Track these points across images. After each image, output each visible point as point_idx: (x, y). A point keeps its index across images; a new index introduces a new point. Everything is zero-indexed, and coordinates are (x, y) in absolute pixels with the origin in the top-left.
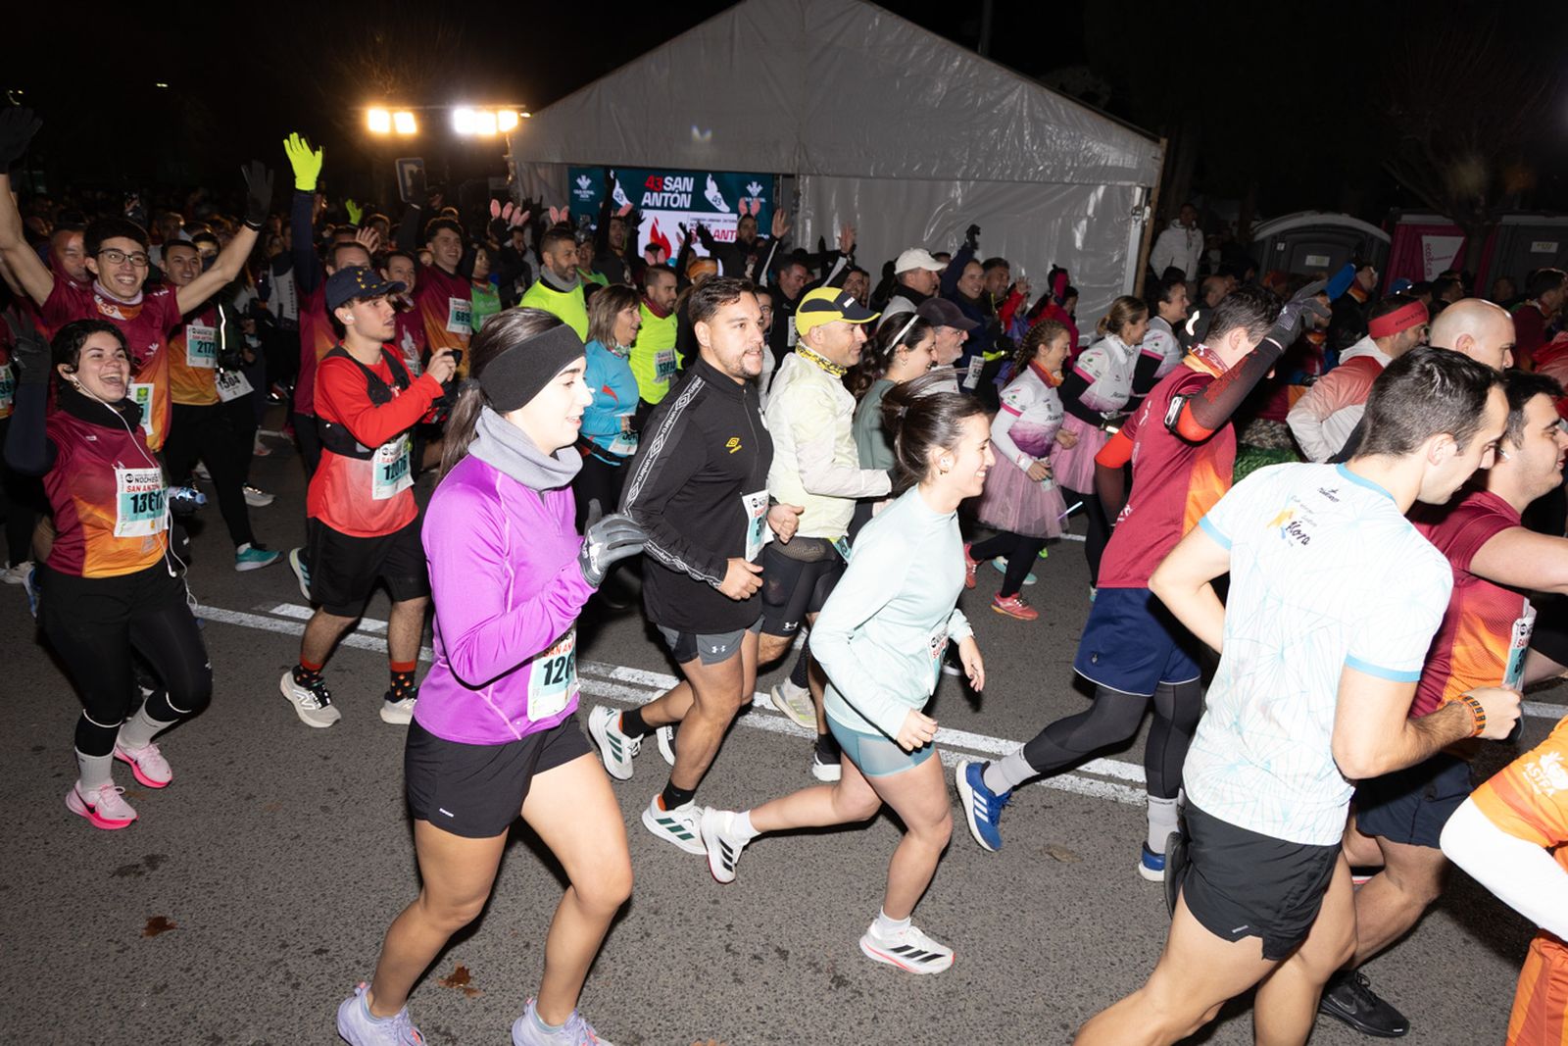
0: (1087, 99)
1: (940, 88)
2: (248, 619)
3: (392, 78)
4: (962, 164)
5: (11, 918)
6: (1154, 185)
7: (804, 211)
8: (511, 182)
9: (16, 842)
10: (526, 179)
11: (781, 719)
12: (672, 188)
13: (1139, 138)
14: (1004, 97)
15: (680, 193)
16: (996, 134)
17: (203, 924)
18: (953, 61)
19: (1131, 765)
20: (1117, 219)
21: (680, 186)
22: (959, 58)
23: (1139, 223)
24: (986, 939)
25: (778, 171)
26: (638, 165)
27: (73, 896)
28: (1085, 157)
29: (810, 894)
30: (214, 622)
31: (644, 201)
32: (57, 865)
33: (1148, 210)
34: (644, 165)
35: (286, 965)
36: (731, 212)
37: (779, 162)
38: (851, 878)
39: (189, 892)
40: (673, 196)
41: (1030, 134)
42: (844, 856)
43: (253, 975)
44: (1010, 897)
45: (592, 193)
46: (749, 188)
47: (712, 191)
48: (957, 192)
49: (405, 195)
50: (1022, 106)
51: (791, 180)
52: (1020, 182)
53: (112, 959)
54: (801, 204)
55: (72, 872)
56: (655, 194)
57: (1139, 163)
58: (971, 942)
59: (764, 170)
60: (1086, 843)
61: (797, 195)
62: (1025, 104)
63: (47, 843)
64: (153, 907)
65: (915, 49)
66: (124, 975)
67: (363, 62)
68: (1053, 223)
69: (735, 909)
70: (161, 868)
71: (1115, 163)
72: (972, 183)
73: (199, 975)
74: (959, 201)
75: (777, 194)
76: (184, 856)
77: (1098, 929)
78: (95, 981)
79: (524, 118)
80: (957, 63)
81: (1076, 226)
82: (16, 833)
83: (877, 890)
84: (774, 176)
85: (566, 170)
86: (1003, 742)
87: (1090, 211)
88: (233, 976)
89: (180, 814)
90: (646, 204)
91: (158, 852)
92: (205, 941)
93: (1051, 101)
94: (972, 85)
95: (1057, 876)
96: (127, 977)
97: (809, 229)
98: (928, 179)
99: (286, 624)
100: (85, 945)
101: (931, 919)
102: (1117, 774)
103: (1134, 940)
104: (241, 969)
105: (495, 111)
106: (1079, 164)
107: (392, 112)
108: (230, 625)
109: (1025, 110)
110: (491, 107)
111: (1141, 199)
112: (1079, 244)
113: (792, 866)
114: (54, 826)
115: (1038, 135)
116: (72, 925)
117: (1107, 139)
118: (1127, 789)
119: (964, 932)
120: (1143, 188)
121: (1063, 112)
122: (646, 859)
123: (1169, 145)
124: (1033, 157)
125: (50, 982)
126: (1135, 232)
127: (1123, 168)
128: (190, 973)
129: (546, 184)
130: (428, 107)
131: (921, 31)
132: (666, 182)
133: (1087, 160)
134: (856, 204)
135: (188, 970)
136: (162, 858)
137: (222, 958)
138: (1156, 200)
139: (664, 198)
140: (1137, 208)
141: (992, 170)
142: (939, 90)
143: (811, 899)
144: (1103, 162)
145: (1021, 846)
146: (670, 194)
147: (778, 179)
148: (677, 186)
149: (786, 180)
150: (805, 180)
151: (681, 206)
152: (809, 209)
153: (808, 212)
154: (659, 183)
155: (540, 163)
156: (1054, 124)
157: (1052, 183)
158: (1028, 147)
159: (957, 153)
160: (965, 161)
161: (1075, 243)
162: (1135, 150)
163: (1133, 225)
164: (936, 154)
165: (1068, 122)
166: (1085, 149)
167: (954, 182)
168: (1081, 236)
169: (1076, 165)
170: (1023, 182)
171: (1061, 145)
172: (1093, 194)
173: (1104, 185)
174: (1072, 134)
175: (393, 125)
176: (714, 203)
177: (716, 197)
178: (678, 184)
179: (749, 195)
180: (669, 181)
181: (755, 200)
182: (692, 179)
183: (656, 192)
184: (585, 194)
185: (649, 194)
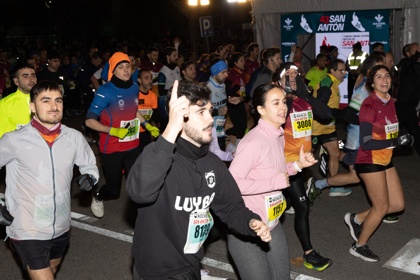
2: (121, 236)
7: (407, 28)
8: (253, 24)
10: (260, 23)
12: (334, 21)
15: (338, 23)
21: (338, 20)
25: (392, 8)
26: (316, 10)
30: (108, 237)
31: (319, 29)
34: (320, 10)
36: (366, 31)
37: (394, 3)
40: (334, 25)
45: (292, 26)
46: (376, 18)
47: (355, 21)
49: (203, 34)
51: (400, 12)
54: (406, 24)
56: (325, 25)
59: (384, 7)
61: (403, 19)
75: (392, 20)
84: (390, 11)
85: (280, 16)
90: (320, 30)
97: (410, 37)
108: (114, 239)
129: (270, 24)
139: (329, 26)
146: (332, 24)
147: (393, 12)
148: (337, 20)
149: (397, 12)
150: (408, 11)
151: (339, 30)
152: (410, 26)
153: (409, 28)
154: (327, 19)
155: (267, 14)
175: (199, 2)
176: (356, 27)
177: (358, 24)
178: (337, 18)
179: (376, 21)
180: (332, 18)
181: (379, 24)
182: (345, 16)
183: (325, 23)
184: (289, 28)
185: (322, 25)
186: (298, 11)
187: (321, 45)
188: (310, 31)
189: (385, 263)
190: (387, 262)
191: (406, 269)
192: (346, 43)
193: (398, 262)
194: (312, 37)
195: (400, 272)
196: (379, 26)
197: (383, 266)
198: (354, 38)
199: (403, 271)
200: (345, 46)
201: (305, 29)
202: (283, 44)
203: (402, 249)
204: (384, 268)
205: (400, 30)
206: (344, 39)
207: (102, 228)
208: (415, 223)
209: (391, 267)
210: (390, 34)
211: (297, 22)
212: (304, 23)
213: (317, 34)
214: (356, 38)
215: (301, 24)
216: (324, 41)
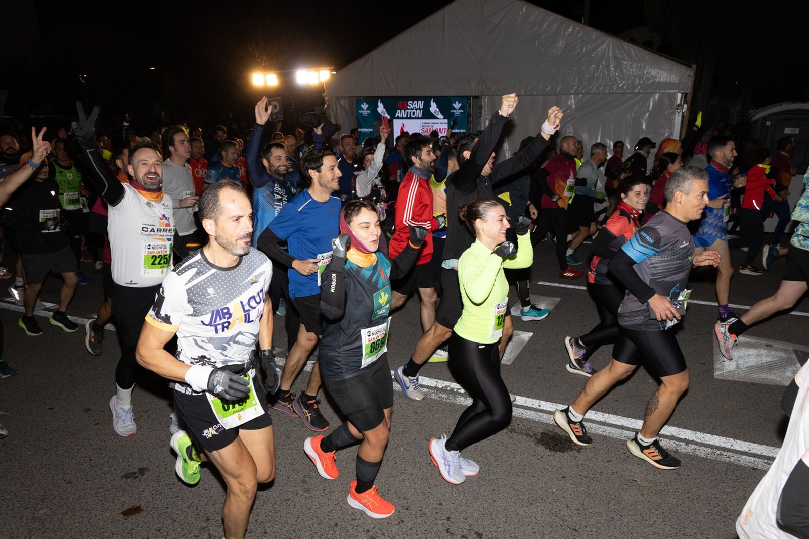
0: (647, 45)
1: (561, 44)
3: (265, 57)
4: (574, 86)
5: (73, 499)
6: (689, 92)
7: (484, 116)
8: (326, 108)
9: (76, 459)
10: (334, 106)
12: (412, 107)
13: (679, 65)
14: (598, 47)
15: (416, 109)
16: (594, 68)
17: (167, 506)
18: (568, 29)
19: (686, 430)
20: (667, 112)
21: (416, 106)
22: (572, 27)
23: (681, 114)
24: (599, 532)
25: (470, 95)
26: (394, 95)
27: (103, 488)
28: (647, 78)
29: (494, 501)
31: (397, 115)
32: (95, 472)
33: (685, 106)
34: (397, 95)
35: (209, 530)
36: (444, 118)
37: (472, 90)
38: (518, 492)
39: (160, 488)
41: (614, 67)
42: (514, 480)
43: (192, 535)
44: (614, 507)
45: (369, 112)
46: (454, 105)
47: (434, 107)
48: (572, 101)
50: (609, 50)
51: (477, 99)
52: (609, 94)
53: (121, 523)
54: (483, 112)
55: (102, 475)
56: (403, 111)
57: (679, 80)
58: (590, 533)
59: (462, 95)
60: (659, 476)
61: (481, 107)
62: (611, 50)
63: (91, 460)
64: (142, 496)
65: (546, 23)
66: (127, 532)
67: (250, 49)
68: (629, 115)
69: (451, 508)
70: (146, 475)
71: (665, 80)
72: (581, 96)
73: (165, 534)
74: (573, 106)
75: (470, 107)
76: (158, 469)
77: (668, 528)
78: (113, 534)
79: (333, 74)
80: (571, 30)
81: (642, 117)
82: (76, 454)
83: (534, 500)
84: (468, 98)
85: (355, 100)
86: (606, 415)
87: (650, 109)
88: (182, 535)
89: (156, 446)
90: (398, 116)
91: (145, 466)
92: (167, 515)
93: (626, 47)
94: (579, 41)
95: (642, 495)
96: (129, 533)
98: (555, 95)
100: (108, 515)
101: (566, 518)
102: (677, 435)
103: (691, 536)
104: (185, 531)
105: (318, 71)
106: (642, 81)
107: (265, 75)
109: (611, 53)
110: (315, 69)
111: (681, 100)
112: (644, 127)
113: (483, 485)
114: (94, 451)
115: (619, 67)
116: (102, 504)
117: (659, 67)
118: (683, 444)
119: (586, 527)
120: (682, 93)
121: (633, 53)
122: (401, 478)
123: (697, 68)
124: (615, 78)
125: (91, 534)
126: (678, 119)
127: (670, 82)
128: (161, 532)
129: (344, 107)
130: (284, 71)
131: (550, 13)
132: (409, 104)
135: (159, 530)
136: (147, 469)
137: (176, 524)
138: (690, 100)
139: (407, 112)
140: (679, 105)
141: (592, 88)
142: (560, 45)
143: (495, 504)
144: (658, 80)
145: (619, 477)
147: (470, 99)
149: (474, 99)
150: (485, 99)
152: (488, 115)
153: (487, 116)
155: (341, 97)
156: (629, 60)
157: (627, 93)
158: (612, 74)
159: (572, 80)
160: (576, 84)
161: (642, 127)
162: (677, 72)
163: (677, 116)
164: (559, 80)
165: (636, 59)
166: (646, 74)
167: (570, 96)
168: (645, 122)
169: (641, 82)
170: (611, 94)
171: (632, 72)
172: (652, 99)
173: (658, 93)
174: (639, 65)
175: (266, 81)
176: (435, 114)
177: (436, 110)
178: (415, 104)
179: (454, 109)
180: (410, 103)
181: (457, 111)
182: (423, 102)
183: (403, 109)
184: (365, 113)
185: (399, 111)
186: (374, 95)
187: (399, 131)
188: (387, 116)
192: (425, 131)
194: (390, 123)
196: (457, 114)
198: (432, 125)
201: (382, 114)
202: (359, 130)
205: (478, 118)
206: (423, 126)
210: (469, 123)
211: (373, 107)
212: (381, 108)
213: (395, 121)
214: (434, 125)
215: (378, 109)
216: (402, 127)
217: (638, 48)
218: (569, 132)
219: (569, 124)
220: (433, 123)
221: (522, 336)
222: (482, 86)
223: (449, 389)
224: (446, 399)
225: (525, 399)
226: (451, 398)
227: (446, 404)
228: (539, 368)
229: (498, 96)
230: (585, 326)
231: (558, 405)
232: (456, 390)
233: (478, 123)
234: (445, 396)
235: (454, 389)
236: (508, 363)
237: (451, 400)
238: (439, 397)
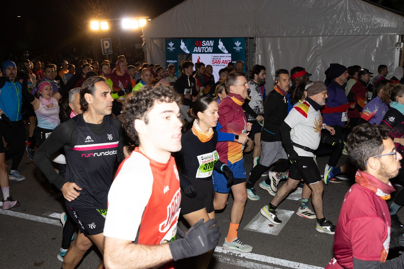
2: (40, 219)
3: (100, 10)
4: (322, 30)
8: (143, 46)
10: (149, 44)
11: (252, 263)
12: (205, 45)
13: (397, 15)
14: (339, 2)
15: (208, 47)
16: (336, 17)
20: (389, 48)
23: (399, 49)
25: (247, 36)
26: (192, 37)
28: (374, 24)
30: (28, 220)
31: (195, 50)
33: (402, 44)
34: (194, 37)
36: (228, 53)
37: (248, 33)
40: (206, 48)
41: (350, 16)
45: (174, 48)
46: (236, 43)
47: (221, 45)
48: (321, 40)
49: (104, 52)
51: (252, 39)
54: (257, 49)
56: (199, 48)
57: (397, 25)
59: (242, 36)
61: (255, 45)
62: (348, 5)
68: (362, 51)
71: (387, 26)
72: (327, 37)
74: (322, 44)
75: (247, 45)
79: (149, 21)
81: (372, 52)
84: (246, 38)
85: (165, 40)
87: (377, 46)
90: (196, 51)
93: (358, 3)
97: (260, 58)
98: (308, 36)
99: (55, 221)
105: (138, 19)
107: (100, 22)
110: (136, 17)
111: (399, 40)
112: (373, 59)
115: (354, 16)
117: (383, 16)
120: (399, 35)
126: (397, 53)
127: (390, 28)
129: (157, 46)
130: (113, 20)
133: (375, 25)
134: (279, 48)
139: (202, 49)
140: (397, 44)
141: (335, 32)
144: (382, 26)
146: (204, 47)
147: (247, 39)
148: (207, 44)
149: (250, 40)
150: (258, 40)
151: (209, 52)
152: (259, 50)
153: (259, 51)
154: (200, 44)
155: (155, 38)
156: (360, 12)
157: (360, 35)
158: (349, 22)
159: (320, 26)
160: (323, 29)
161: (372, 59)
162: (395, 20)
163: (396, 51)
164: (311, 26)
165: (365, 11)
166: (374, 21)
167: (319, 37)
168: (374, 56)
169: (370, 27)
170: (348, 35)
171: (363, 20)
172: (378, 39)
173: (382, 35)
174: (368, 15)
175: (100, 27)
176: (222, 50)
177: (223, 47)
178: (207, 43)
179: (236, 46)
180: (204, 42)
181: (238, 48)
182: (213, 41)
184: (172, 49)
185: (196, 48)
186: (178, 37)
187: (196, 62)
188: (187, 52)
189: (245, 226)
190: (247, 226)
191: (260, 229)
192: (214, 62)
193: (254, 225)
194: (189, 56)
195: (256, 232)
196: (238, 50)
197: (244, 229)
198: (220, 58)
199: (258, 232)
200: (214, 64)
201: (184, 50)
202: (167, 61)
203: (257, 215)
204: (245, 230)
205: (253, 53)
206: (213, 59)
207: (23, 213)
208: (266, 195)
209: (249, 229)
210: (246, 56)
211: (177, 45)
212: (183, 46)
213: (193, 55)
214: (222, 58)
215: (181, 46)
216: (198, 59)
217: (367, 3)
218: (319, 63)
219: (318, 57)
220: (220, 57)
221: (286, 213)
222: (255, 30)
223: (232, 254)
224: (229, 262)
225: (288, 262)
226: (233, 261)
227: (230, 266)
228: (299, 238)
229: (267, 37)
230: (332, 206)
231: (313, 266)
232: (237, 255)
233: (253, 57)
234: (228, 260)
235: (236, 254)
236: (276, 234)
237: (233, 262)
238: (224, 260)
